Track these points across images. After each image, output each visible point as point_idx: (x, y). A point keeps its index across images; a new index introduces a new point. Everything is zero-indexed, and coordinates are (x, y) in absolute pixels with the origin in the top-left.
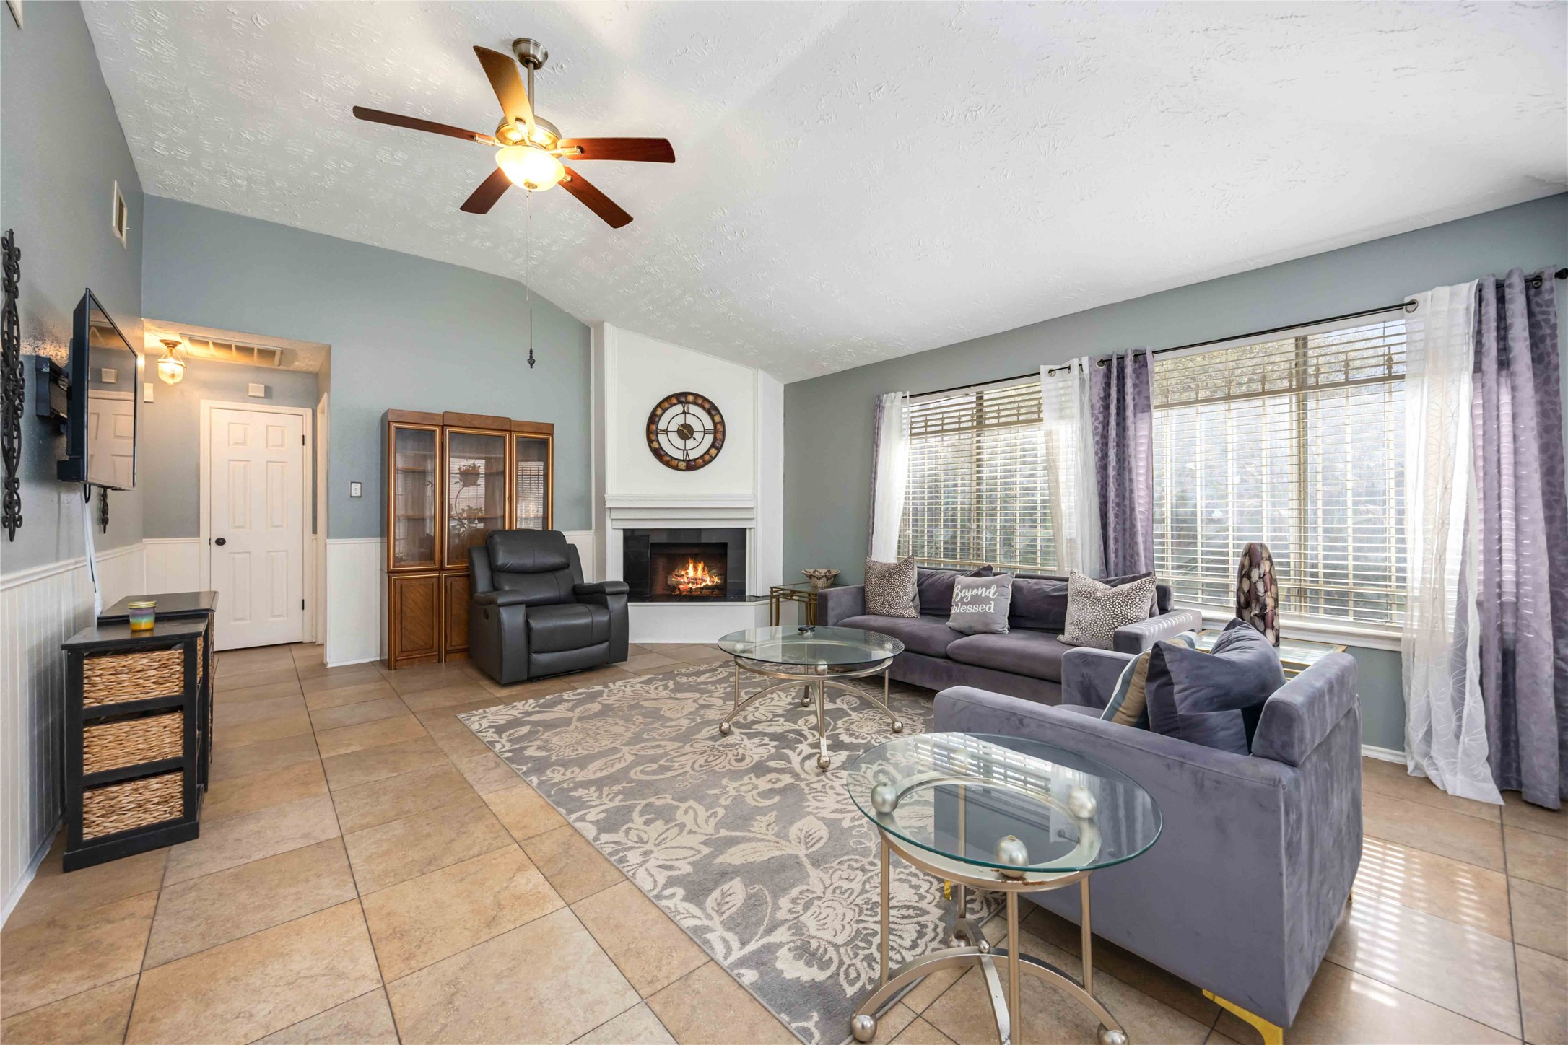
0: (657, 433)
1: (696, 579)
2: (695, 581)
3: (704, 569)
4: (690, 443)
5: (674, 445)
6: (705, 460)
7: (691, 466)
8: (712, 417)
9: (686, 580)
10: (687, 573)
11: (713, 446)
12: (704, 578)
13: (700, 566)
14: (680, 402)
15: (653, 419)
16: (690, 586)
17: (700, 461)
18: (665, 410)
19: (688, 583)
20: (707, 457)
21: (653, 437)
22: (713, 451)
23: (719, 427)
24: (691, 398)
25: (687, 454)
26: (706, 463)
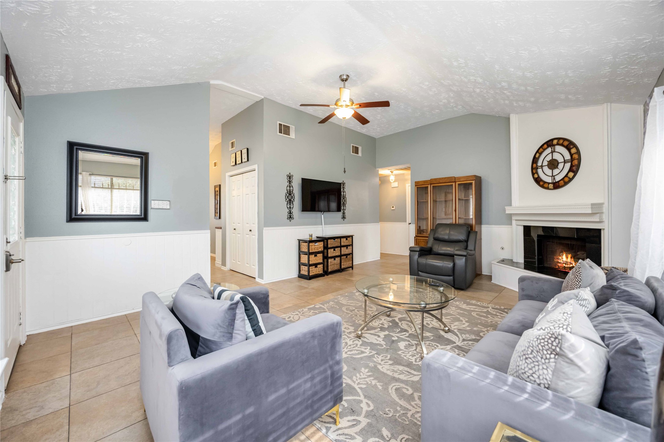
0: (537, 168)
1: (567, 262)
2: (566, 263)
3: (571, 258)
4: (556, 171)
5: (546, 175)
6: (566, 181)
7: (557, 186)
8: (569, 150)
9: (562, 262)
10: (562, 258)
11: (571, 170)
12: (572, 262)
13: (569, 256)
14: (548, 146)
15: (535, 160)
16: (564, 265)
17: (562, 182)
18: (541, 154)
19: (563, 264)
20: (566, 179)
21: (534, 171)
22: (571, 175)
23: (576, 156)
24: (555, 142)
25: (554, 179)
26: (566, 183)
